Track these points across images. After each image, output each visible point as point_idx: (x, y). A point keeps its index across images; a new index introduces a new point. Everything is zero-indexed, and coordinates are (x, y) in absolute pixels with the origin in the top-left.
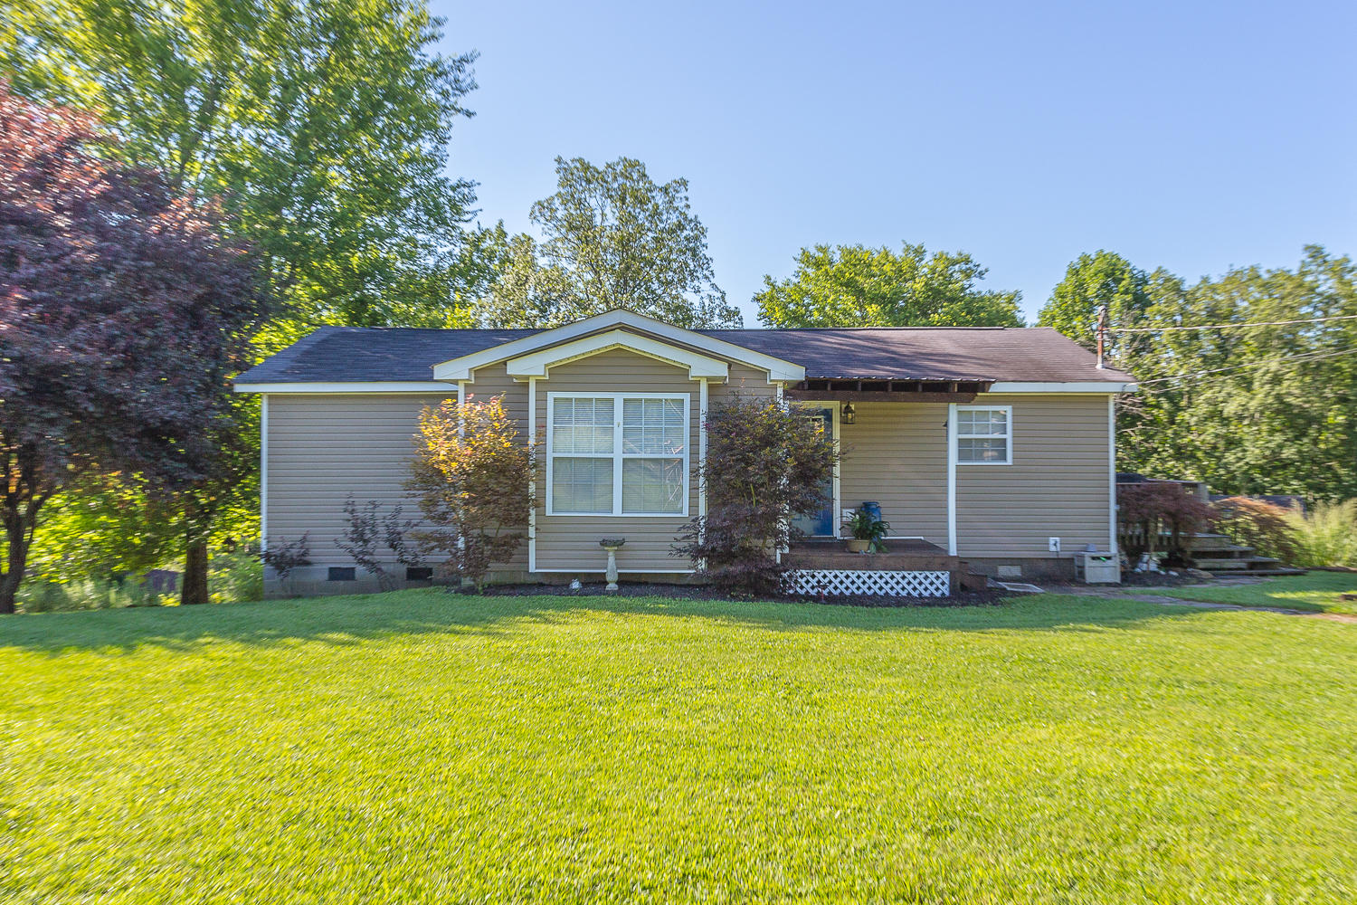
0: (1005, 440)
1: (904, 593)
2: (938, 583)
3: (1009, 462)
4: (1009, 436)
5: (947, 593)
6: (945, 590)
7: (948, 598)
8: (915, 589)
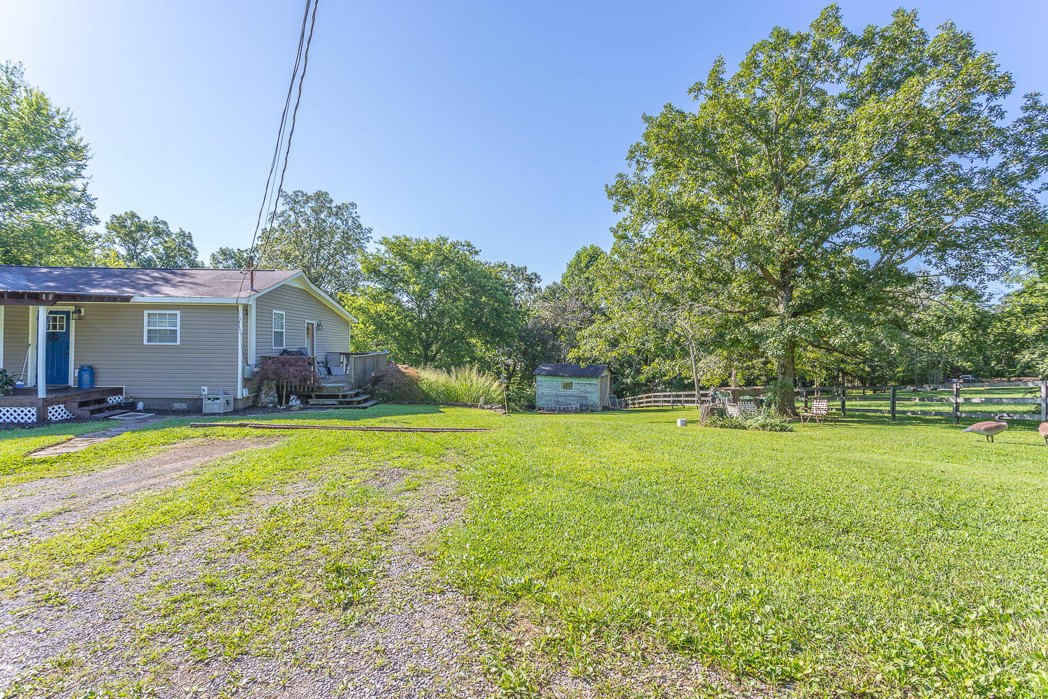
0: (176, 330)
1: (8, 421)
2: (30, 415)
3: (178, 343)
4: (178, 328)
5: (35, 420)
6: (34, 419)
7: (36, 423)
8: (15, 418)
